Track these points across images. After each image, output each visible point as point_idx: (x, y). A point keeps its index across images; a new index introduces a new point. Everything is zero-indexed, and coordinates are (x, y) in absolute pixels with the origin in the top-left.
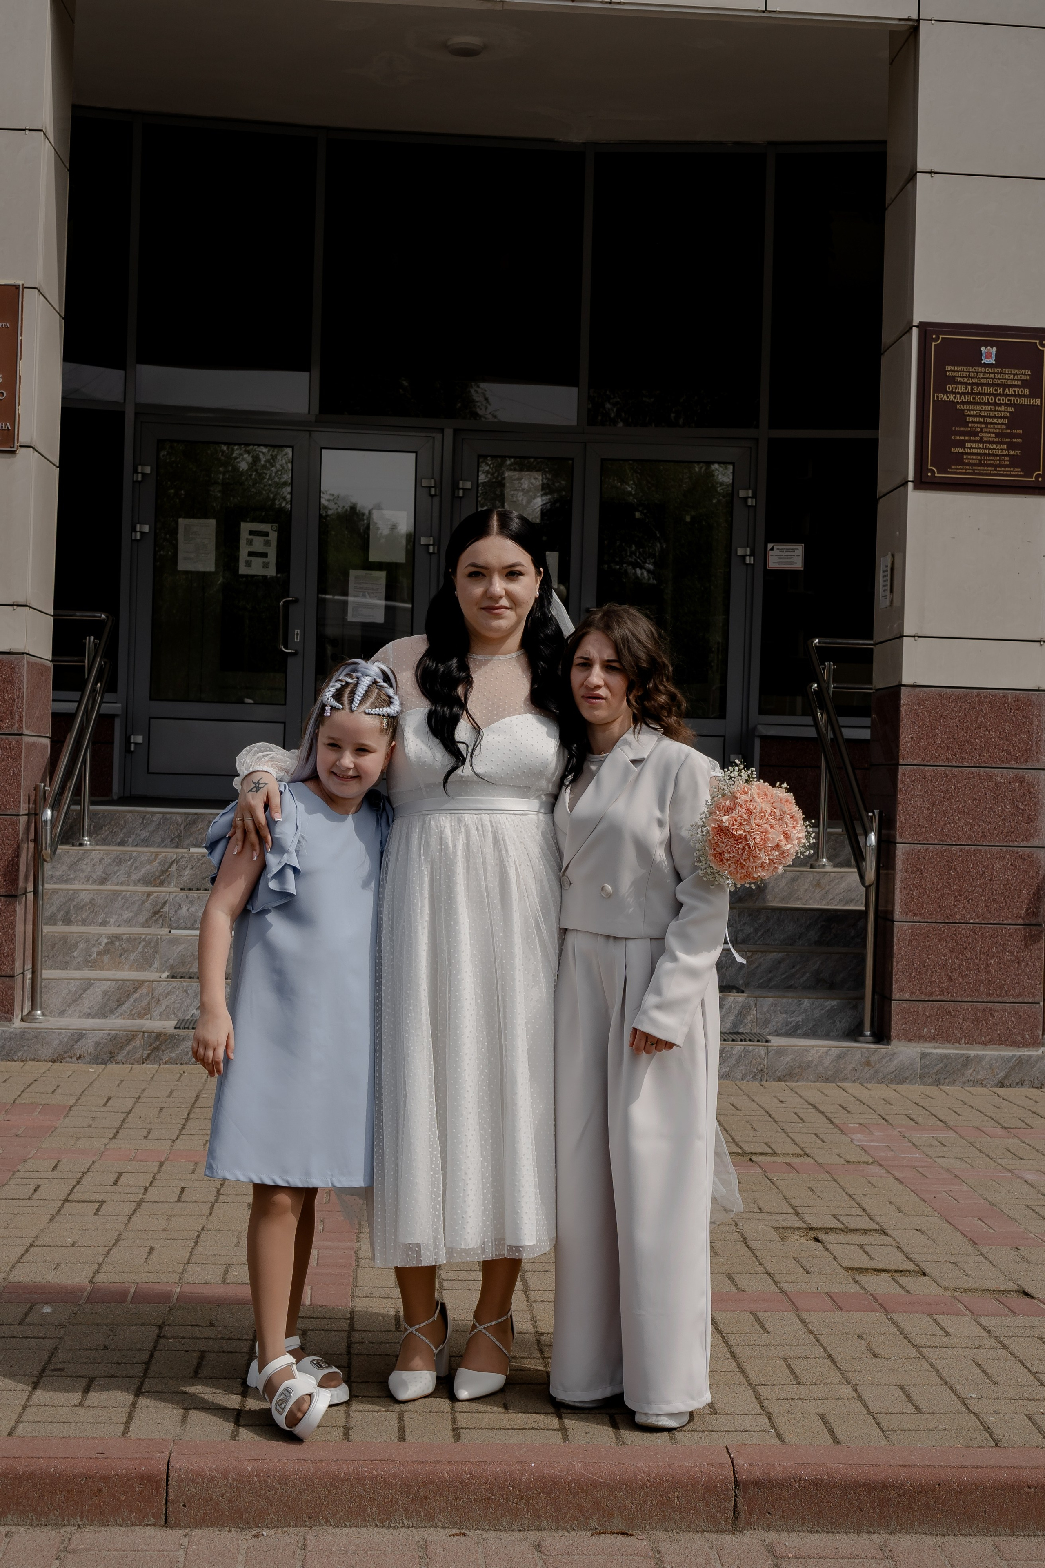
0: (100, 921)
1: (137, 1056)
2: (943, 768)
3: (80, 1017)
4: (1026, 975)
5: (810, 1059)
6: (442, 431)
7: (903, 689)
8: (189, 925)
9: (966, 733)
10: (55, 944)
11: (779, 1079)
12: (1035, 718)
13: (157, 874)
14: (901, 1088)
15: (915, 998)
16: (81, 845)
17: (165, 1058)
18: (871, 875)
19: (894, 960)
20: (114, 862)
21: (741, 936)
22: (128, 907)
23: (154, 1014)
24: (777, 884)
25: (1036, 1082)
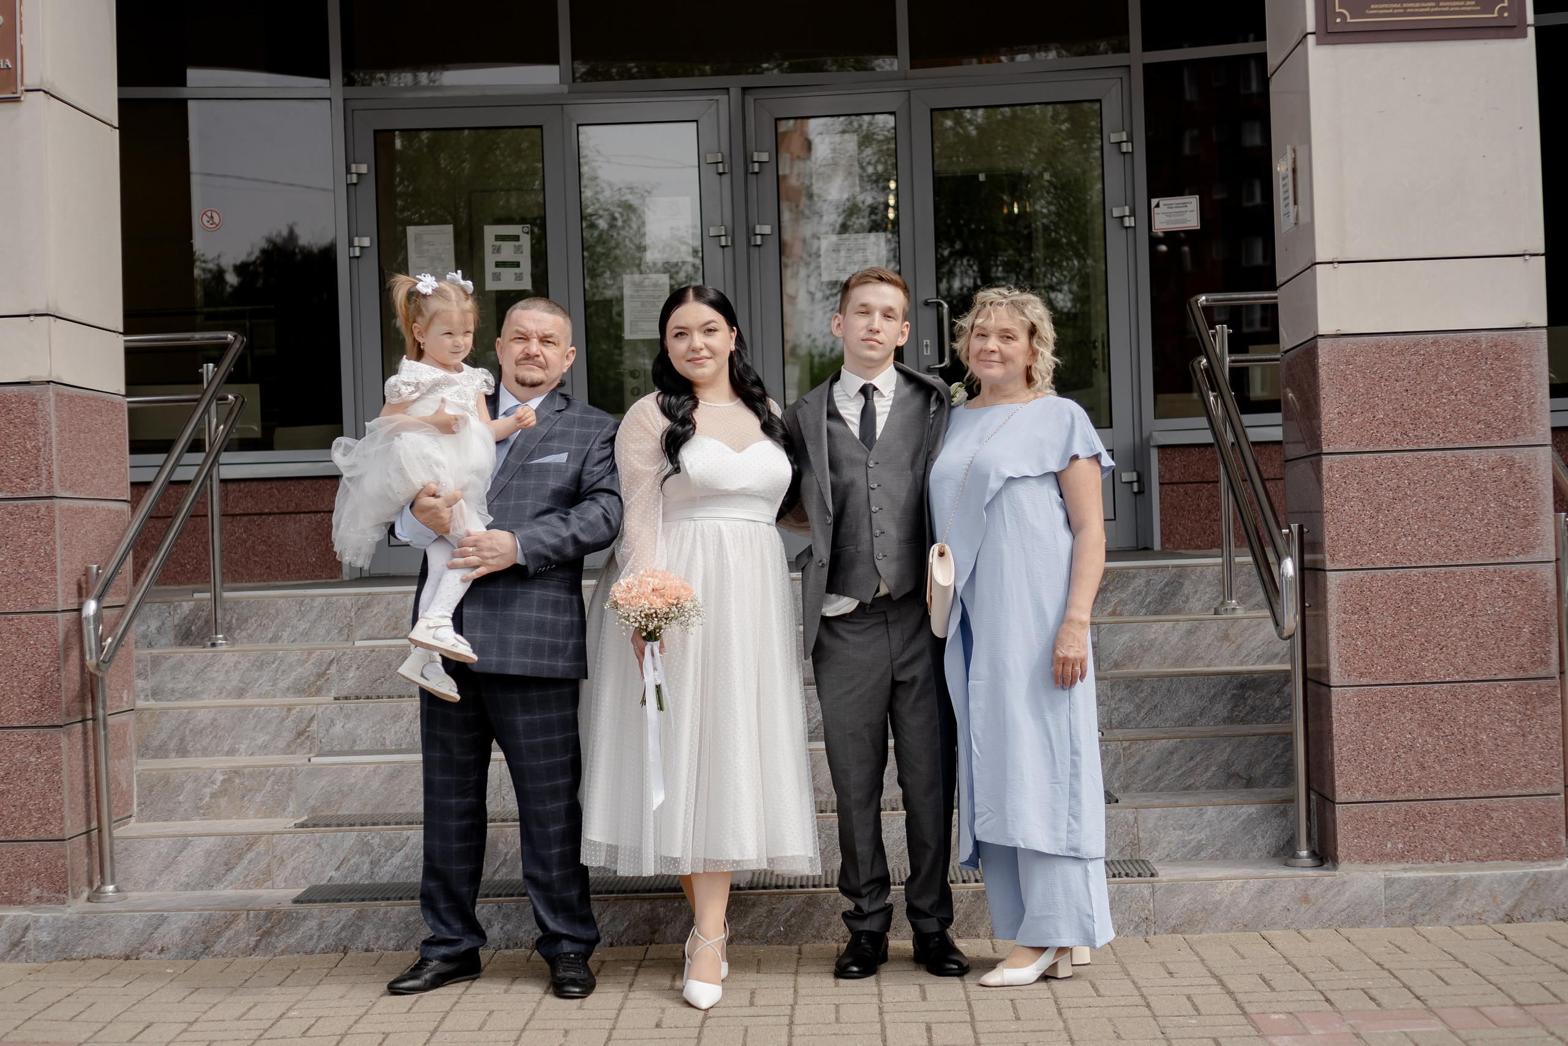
0: (226, 748)
1: (241, 945)
2: (1389, 455)
3: (175, 889)
4: (1536, 753)
5: (1218, 897)
6: (727, 90)
7: (1321, 341)
8: (346, 747)
9: (1421, 399)
10: (153, 786)
11: (1174, 930)
12: (1523, 370)
13: (312, 678)
14: (1356, 933)
15: (1370, 799)
16: (213, 645)
17: (281, 946)
18: (1291, 620)
19: (1335, 743)
20: (253, 665)
21: (1116, 718)
22: (262, 728)
23: (278, 880)
24: (1167, 639)
25: (1561, 911)
